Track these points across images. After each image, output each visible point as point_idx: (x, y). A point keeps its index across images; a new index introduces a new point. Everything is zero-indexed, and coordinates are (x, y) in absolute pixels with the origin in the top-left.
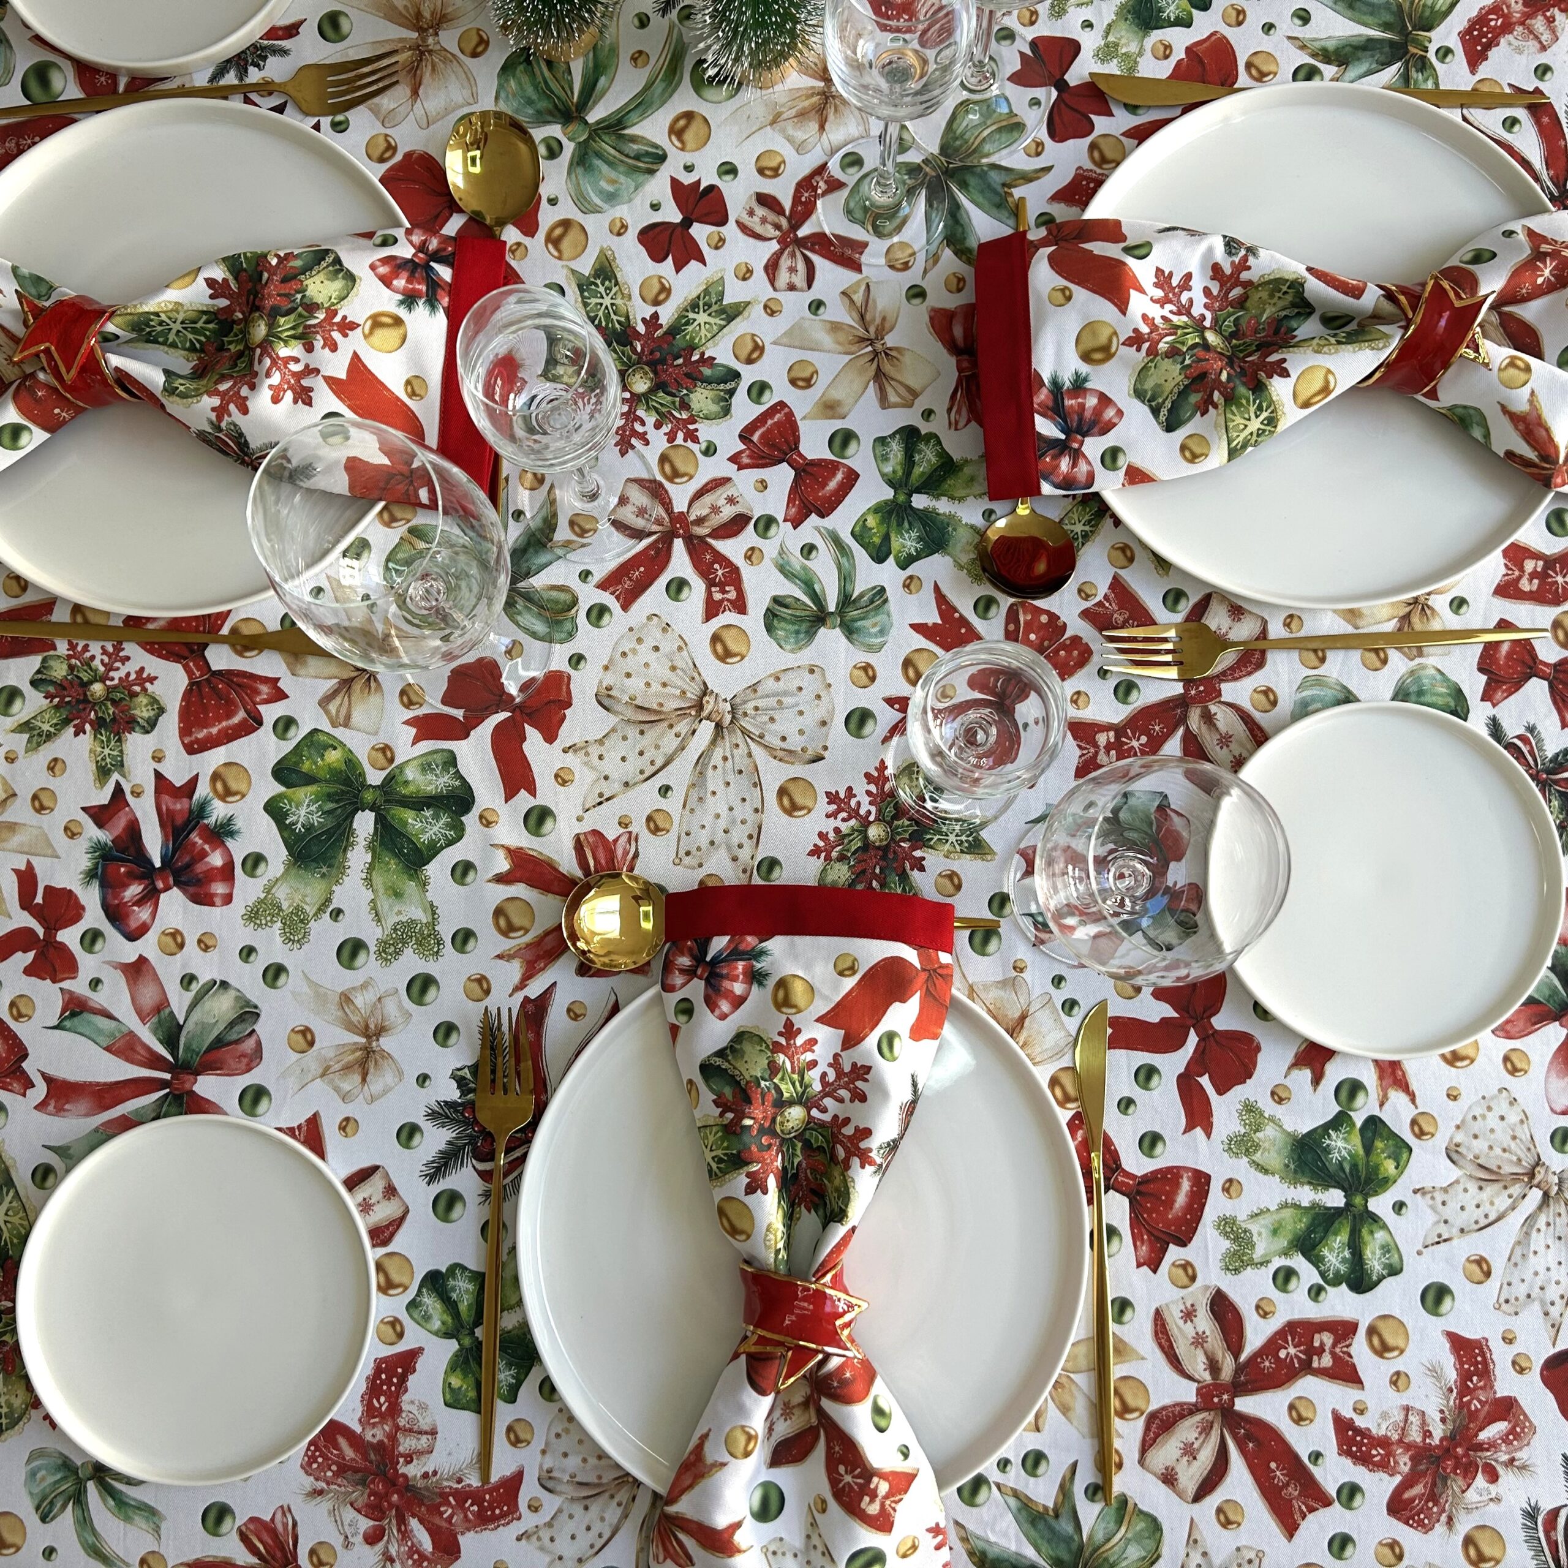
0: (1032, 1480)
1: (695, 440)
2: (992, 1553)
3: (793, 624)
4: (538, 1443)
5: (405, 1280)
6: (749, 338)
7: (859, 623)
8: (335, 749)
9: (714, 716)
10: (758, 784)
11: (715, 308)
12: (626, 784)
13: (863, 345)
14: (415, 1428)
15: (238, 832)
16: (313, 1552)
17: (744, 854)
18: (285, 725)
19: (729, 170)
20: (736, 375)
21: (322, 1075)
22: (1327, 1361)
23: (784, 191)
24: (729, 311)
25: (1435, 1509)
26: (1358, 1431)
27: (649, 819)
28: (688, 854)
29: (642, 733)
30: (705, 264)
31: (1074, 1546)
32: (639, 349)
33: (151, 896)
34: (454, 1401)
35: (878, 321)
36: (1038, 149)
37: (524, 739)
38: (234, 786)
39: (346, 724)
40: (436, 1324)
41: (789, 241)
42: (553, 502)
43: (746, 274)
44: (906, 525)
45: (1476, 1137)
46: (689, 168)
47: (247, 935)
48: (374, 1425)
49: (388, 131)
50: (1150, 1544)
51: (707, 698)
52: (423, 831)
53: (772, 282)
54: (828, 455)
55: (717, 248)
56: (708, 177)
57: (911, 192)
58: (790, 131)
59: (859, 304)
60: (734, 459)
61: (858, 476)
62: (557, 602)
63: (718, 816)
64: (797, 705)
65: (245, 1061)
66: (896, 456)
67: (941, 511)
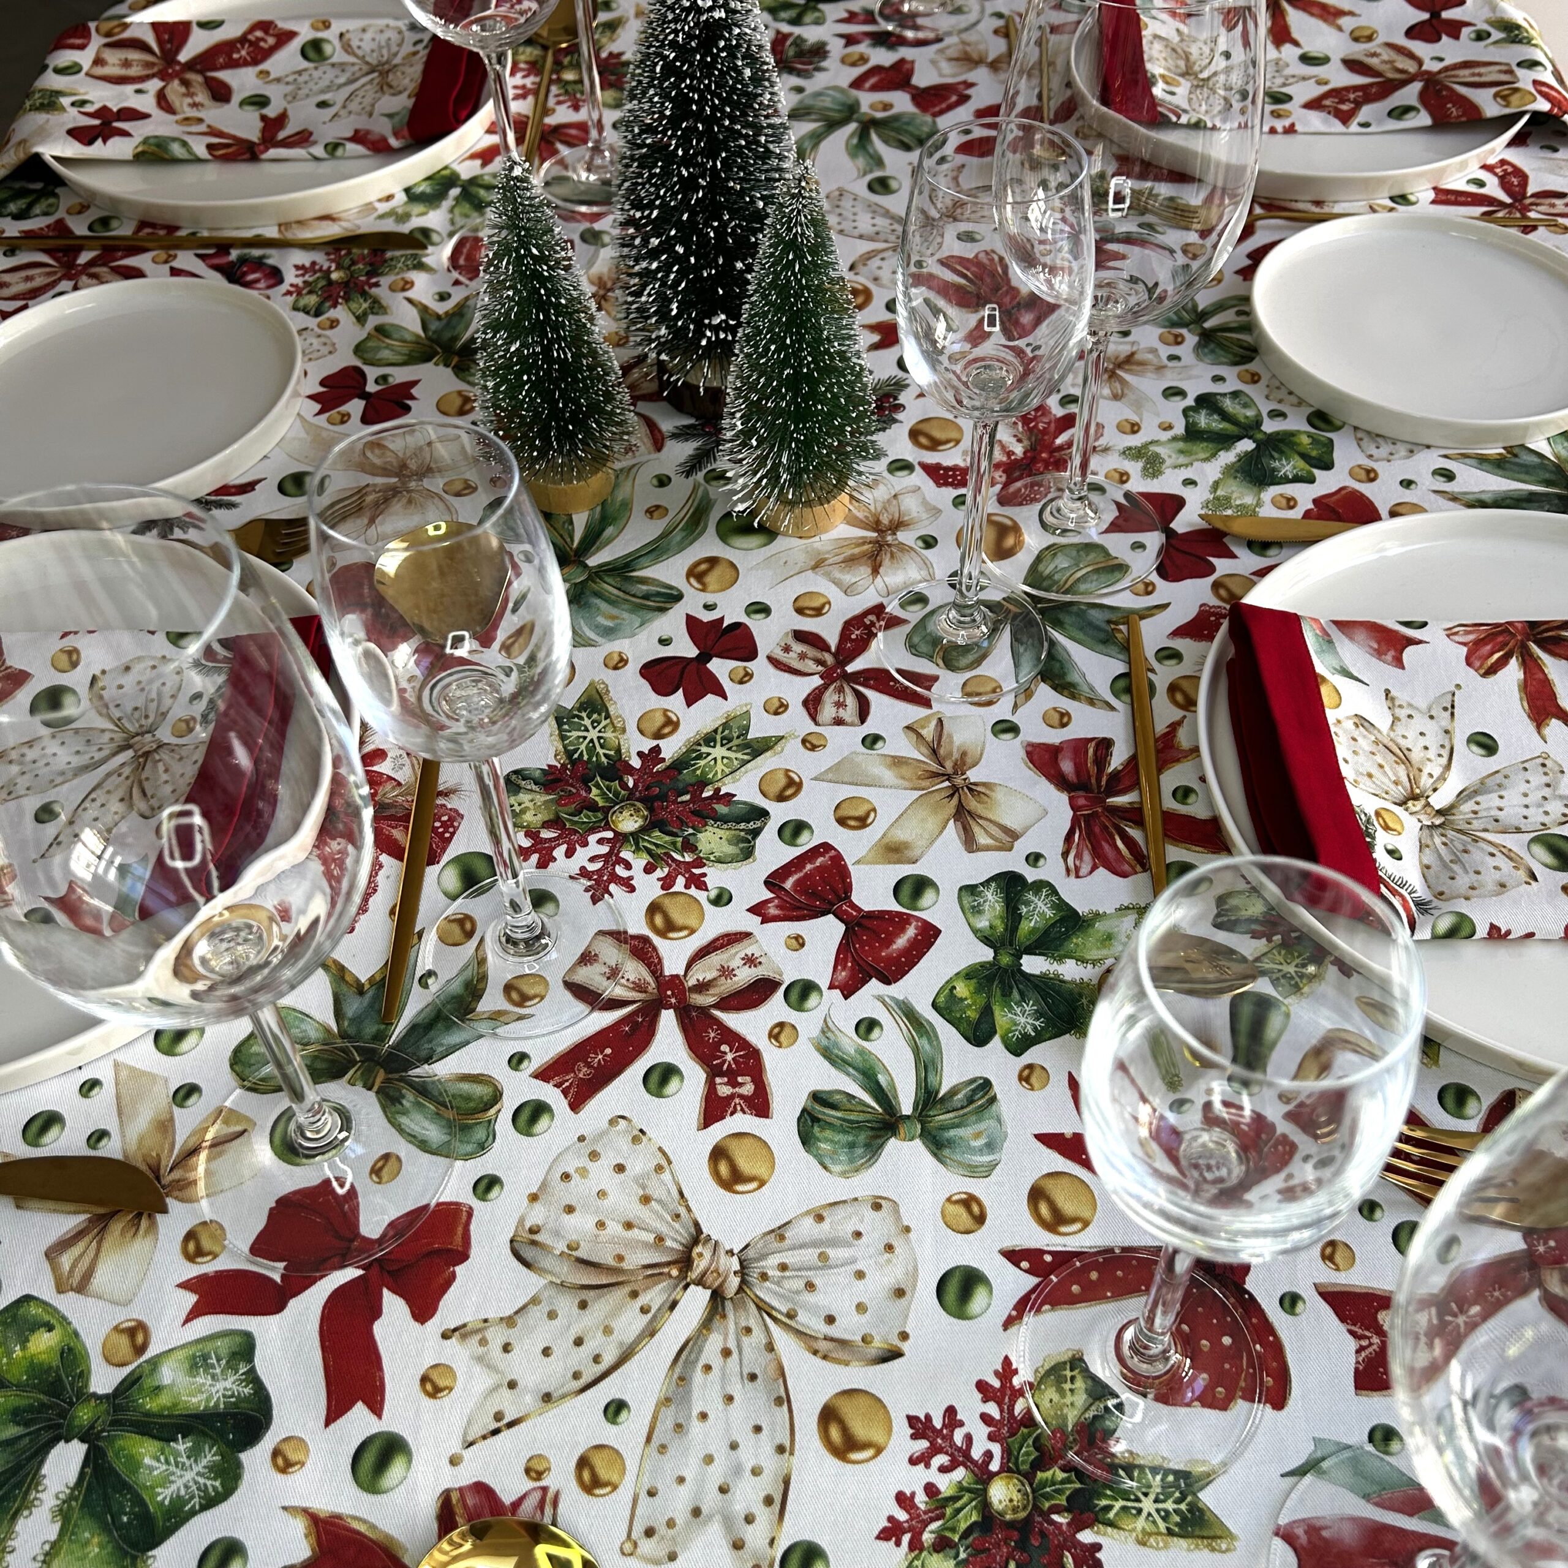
1: (702, 886)
3: (845, 1132)
6: (781, 773)
7: (952, 1133)
8: (50, 1328)
9: (709, 1278)
10: (783, 1400)
11: (735, 742)
12: (547, 1398)
13: (938, 780)
17: (756, 1536)
19: (760, 609)
20: (763, 814)
23: (829, 629)
24: (755, 746)
27: (583, 1463)
28: (649, 1533)
29: (583, 1305)
30: (725, 698)
32: (631, 784)
35: (956, 755)
36: (1149, 589)
37: (378, 1314)
39: (81, 1288)
41: (835, 676)
42: (482, 962)
43: (779, 708)
44: (1016, 995)
46: (709, 607)
51: (698, 1249)
52: (165, 1481)
53: (813, 717)
54: (892, 906)
55: (741, 682)
56: (733, 615)
58: (837, 575)
59: (929, 738)
60: (757, 910)
61: (937, 932)
62: (468, 1098)
63: (709, 1459)
64: (854, 1261)
66: (993, 908)
67: (1067, 978)
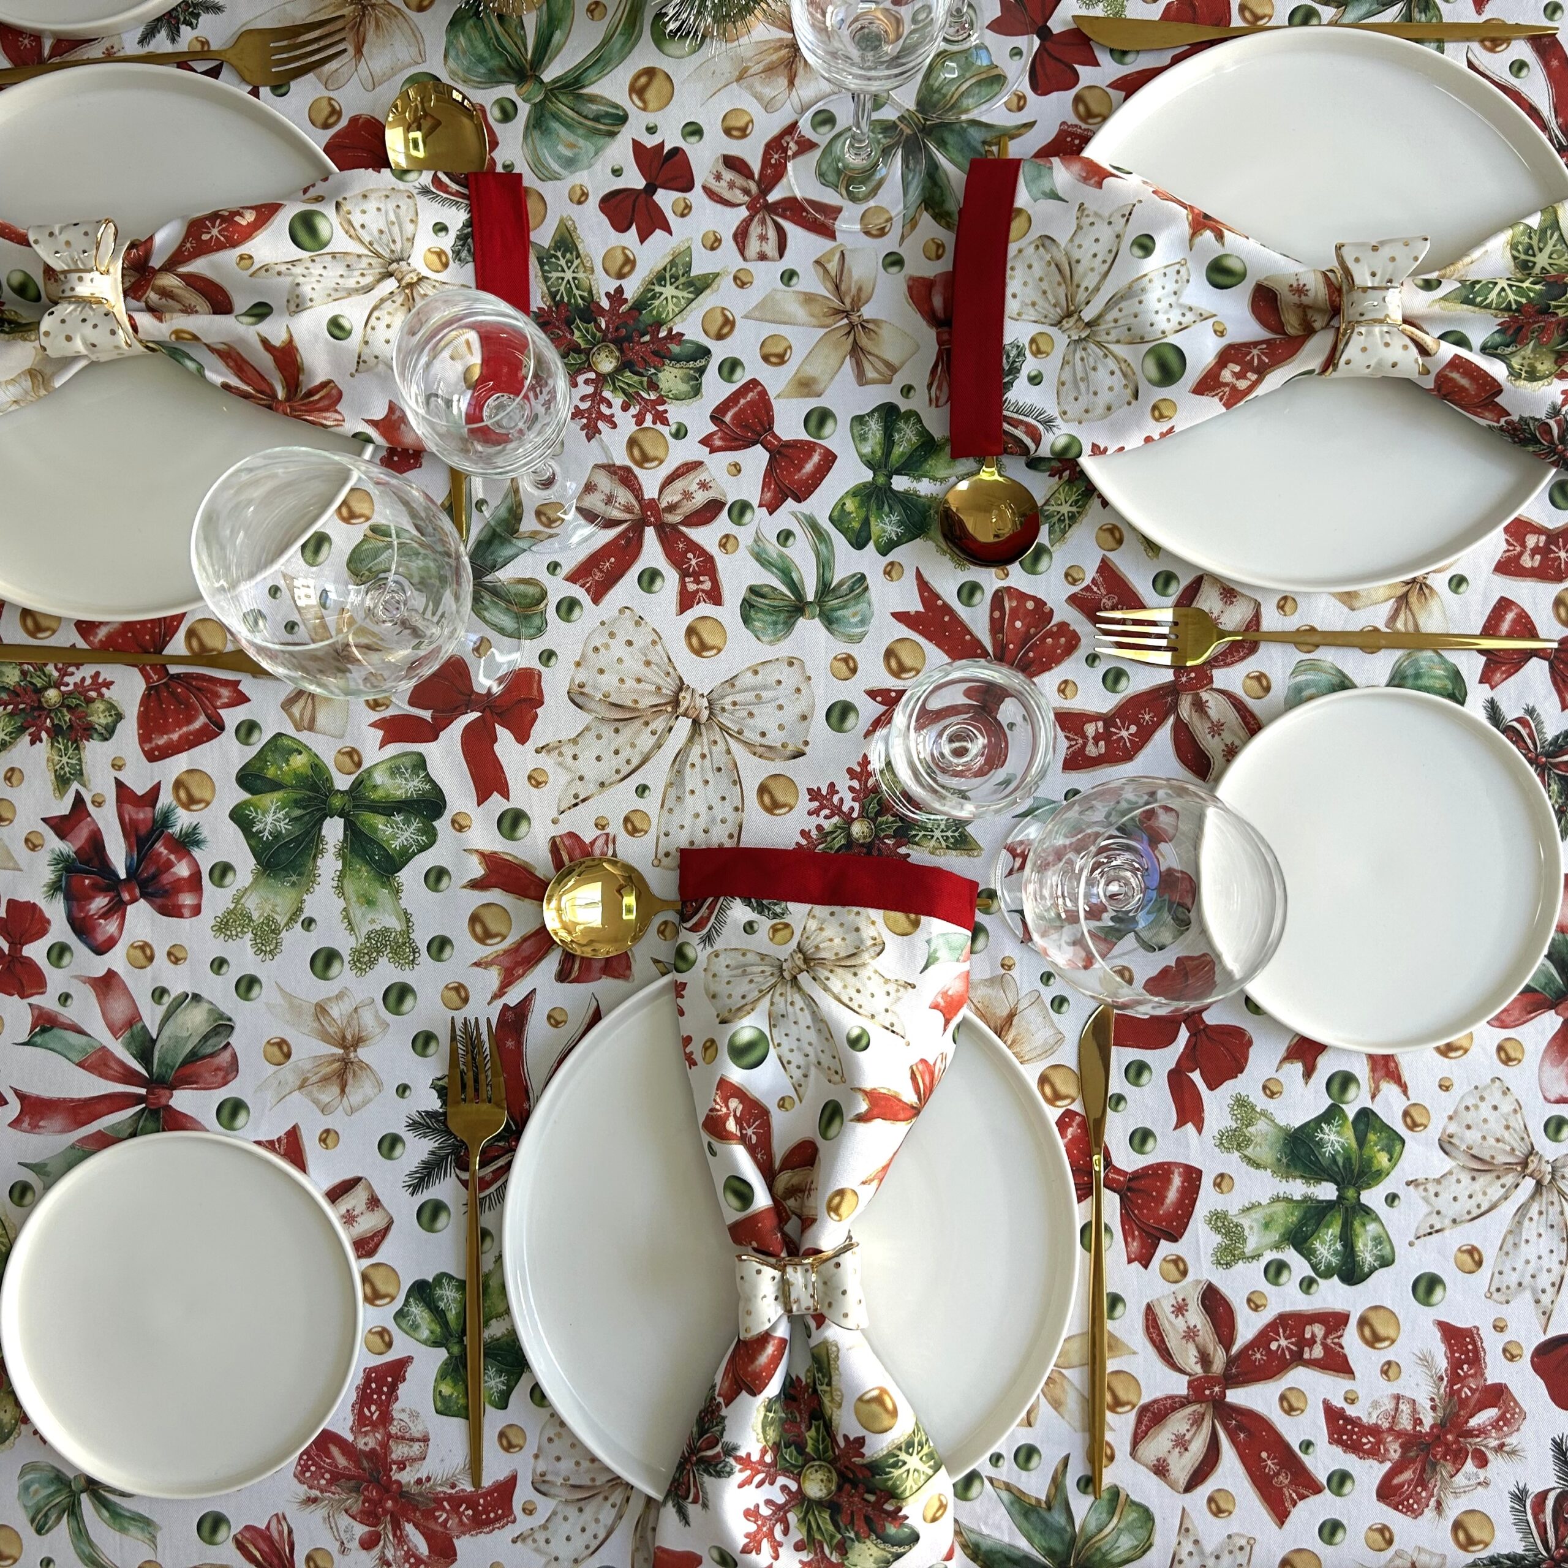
0: (1024, 1473)
1: (665, 422)
2: (986, 1544)
3: (771, 614)
4: (531, 1448)
5: (391, 1290)
6: (719, 311)
7: (839, 613)
8: (300, 753)
9: (690, 712)
10: (738, 782)
11: (682, 280)
12: (602, 785)
13: (838, 317)
14: (407, 1436)
15: (203, 841)
16: (309, 1558)
18: (247, 729)
19: (694, 130)
20: (706, 352)
21: (301, 1087)
22: (1318, 1352)
23: (752, 152)
24: (698, 283)
25: (1424, 1494)
26: (1349, 1420)
27: (627, 820)
28: (667, 855)
29: (617, 731)
30: (671, 233)
31: (1067, 1537)
32: (603, 326)
33: (117, 908)
34: (445, 1408)
35: (854, 291)
36: (1020, 103)
37: (495, 740)
38: (197, 793)
39: (311, 727)
40: (425, 1334)
41: (758, 206)
42: (516, 491)
43: (714, 244)
44: (886, 508)
45: (1469, 1127)
46: (652, 130)
47: (218, 947)
48: (366, 1434)
49: (331, 94)
50: (1142, 1533)
51: (682, 694)
52: (395, 837)
53: (742, 252)
54: (804, 436)
55: (683, 215)
56: (672, 139)
57: (886, 152)
59: (833, 274)
60: (706, 441)
61: (835, 457)
62: (525, 596)
63: (697, 815)
64: (776, 699)
65: (221, 1074)
66: (874, 435)
67: (922, 493)
